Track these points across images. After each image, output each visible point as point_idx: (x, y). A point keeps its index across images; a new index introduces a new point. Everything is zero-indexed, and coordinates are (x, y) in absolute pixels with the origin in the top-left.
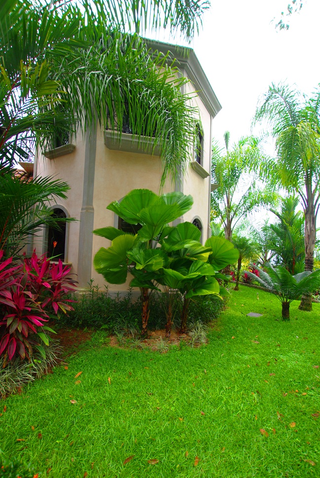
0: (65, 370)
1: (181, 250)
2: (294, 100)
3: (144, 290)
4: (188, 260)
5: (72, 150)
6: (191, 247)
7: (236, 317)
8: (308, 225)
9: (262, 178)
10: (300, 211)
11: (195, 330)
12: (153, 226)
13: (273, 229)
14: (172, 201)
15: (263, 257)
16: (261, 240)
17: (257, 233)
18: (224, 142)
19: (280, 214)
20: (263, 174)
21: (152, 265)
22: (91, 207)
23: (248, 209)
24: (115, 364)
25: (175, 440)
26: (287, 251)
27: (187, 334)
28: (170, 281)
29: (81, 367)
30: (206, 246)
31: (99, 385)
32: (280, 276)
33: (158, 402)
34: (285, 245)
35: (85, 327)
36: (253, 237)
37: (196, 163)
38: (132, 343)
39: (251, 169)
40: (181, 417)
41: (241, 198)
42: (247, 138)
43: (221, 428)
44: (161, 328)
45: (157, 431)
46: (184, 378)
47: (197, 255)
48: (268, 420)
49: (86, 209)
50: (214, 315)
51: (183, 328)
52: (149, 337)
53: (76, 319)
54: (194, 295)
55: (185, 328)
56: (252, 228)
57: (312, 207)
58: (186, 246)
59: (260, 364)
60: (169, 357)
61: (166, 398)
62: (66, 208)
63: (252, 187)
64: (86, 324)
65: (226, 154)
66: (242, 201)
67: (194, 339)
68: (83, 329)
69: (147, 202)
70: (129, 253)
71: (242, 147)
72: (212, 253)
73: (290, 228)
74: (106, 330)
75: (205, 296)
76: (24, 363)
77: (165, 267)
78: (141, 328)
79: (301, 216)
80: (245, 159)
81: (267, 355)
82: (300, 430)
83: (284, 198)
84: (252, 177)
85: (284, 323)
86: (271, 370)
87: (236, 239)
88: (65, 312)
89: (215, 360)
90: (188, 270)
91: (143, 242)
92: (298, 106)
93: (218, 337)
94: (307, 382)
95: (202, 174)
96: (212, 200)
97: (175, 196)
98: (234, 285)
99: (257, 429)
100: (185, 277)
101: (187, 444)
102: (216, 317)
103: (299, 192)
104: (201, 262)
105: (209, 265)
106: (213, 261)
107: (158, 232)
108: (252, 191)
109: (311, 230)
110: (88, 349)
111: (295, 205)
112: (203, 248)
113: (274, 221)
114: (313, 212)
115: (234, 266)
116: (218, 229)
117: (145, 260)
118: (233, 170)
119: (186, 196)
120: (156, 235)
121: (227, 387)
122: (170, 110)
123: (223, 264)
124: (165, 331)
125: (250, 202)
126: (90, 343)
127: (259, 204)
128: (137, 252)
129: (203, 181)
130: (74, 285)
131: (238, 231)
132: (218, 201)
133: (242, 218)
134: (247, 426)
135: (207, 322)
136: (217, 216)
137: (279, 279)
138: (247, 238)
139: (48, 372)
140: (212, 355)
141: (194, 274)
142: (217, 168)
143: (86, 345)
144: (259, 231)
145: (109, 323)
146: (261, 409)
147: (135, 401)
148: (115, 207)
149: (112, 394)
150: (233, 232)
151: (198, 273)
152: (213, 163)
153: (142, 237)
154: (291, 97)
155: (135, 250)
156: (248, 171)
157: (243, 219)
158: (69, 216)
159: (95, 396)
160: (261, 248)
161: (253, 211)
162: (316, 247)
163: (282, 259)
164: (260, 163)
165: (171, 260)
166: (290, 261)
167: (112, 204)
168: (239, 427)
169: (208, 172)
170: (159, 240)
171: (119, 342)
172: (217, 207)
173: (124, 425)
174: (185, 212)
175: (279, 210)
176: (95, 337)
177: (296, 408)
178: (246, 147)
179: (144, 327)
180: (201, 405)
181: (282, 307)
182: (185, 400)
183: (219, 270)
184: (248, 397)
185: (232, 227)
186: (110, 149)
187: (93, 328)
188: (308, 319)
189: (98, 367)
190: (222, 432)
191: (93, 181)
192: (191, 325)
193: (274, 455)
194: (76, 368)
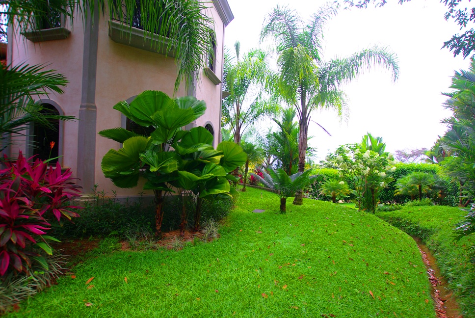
0: (72, 279)
1: (194, 153)
2: (295, 24)
3: (158, 193)
4: (202, 162)
5: (65, 36)
6: (205, 150)
7: (243, 214)
8: (302, 134)
9: (268, 90)
10: (296, 122)
11: (208, 227)
12: (166, 128)
13: (275, 137)
14: (186, 105)
15: (267, 162)
16: (265, 146)
17: (262, 140)
18: (235, 51)
19: (281, 123)
20: (268, 86)
21: (166, 167)
22: (93, 105)
23: (255, 118)
24: (130, 265)
25: (194, 314)
26: (286, 156)
27: (200, 231)
28: (184, 183)
29: (92, 273)
30: (218, 150)
31: (115, 286)
32: (279, 176)
33: (177, 290)
34: (284, 151)
35: (90, 236)
36: (258, 143)
37: (209, 69)
38: (146, 245)
39: (258, 80)
40: (198, 297)
41: (249, 107)
42: (256, 51)
43: (233, 298)
44: (175, 229)
45: (178, 312)
46: (199, 267)
47: (210, 158)
48: (268, 287)
49: (86, 106)
50: (224, 213)
51: (196, 226)
52: (163, 238)
53: (79, 229)
54: (207, 194)
55: (198, 226)
56: (258, 135)
57: (305, 119)
58: (200, 149)
59: (262, 248)
60: (184, 253)
61: (184, 285)
62: (58, 103)
63: (259, 98)
64: (91, 232)
65: (237, 64)
66: (250, 110)
67: (207, 235)
68: (88, 238)
69: (160, 105)
70: (142, 155)
71: (251, 59)
72: (223, 156)
73: (288, 137)
74: (115, 236)
75: (217, 195)
76: (19, 277)
77: (180, 169)
78: (155, 230)
79: (297, 126)
80: (254, 71)
81: (268, 241)
82: (290, 289)
83: (285, 110)
84: (259, 88)
85: (281, 216)
86: (271, 251)
87: (244, 145)
88: (70, 219)
89: (226, 249)
90: (202, 172)
91: (156, 144)
92: (297, 31)
93: (228, 232)
94: (296, 256)
95: (215, 81)
96: (223, 107)
97: (189, 101)
98: (242, 187)
99: (259, 294)
100: (199, 178)
101: (205, 315)
102: (226, 216)
103: (296, 106)
104: (214, 164)
105: (220, 167)
106: (224, 164)
107: (172, 135)
108: (259, 101)
109: (304, 139)
110: (97, 257)
111: (293, 116)
112: (215, 151)
113: (276, 129)
114: (305, 123)
115: (242, 170)
116: (228, 135)
117: (159, 163)
118: (243, 80)
119: (199, 101)
120: (170, 139)
121: (236, 268)
122: (186, 14)
123: (232, 167)
124: (179, 231)
125: (258, 111)
126: (98, 250)
127: (265, 114)
128: (150, 154)
129: (215, 87)
130: (77, 190)
131: (246, 137)
132: (229, 108)
133: (249, 125)
134: (252, 294)
135: (218, 220)
136: (227, 122)
137: (279, 179)
138: (254, 144)
139: (52, 284)
140: (224, 246)
141: (207, 176)
142: (228, 76)
143: (94, 253)
144: (264, 138)
145: (119, 229)
146: (263, 280)
147: (155, 293)
148: (123, 108)
149: (131, 291)
150: (242, 139)
151: (211, 174)
152: (224, 71)
153: (155, 139)
154: (292, 21)
155: (148, 152)
156: (255, 82)
157: (250, 127)
158: (64, 114)
159: (112, 296)
160: (265, 153)
161: (259, 119)
162: (307, 153)
163: (281, 163)
164: (266, 76)
165: (185, 162)
166: (288, 165)
167: (120, 104)
168: (246, 295)
169: (220, 79)
170: (173, 143)
171: (132, 246)
172: (227, 113)
173: (145, 313)
174: (198, 117)
175: (281, 120)
176: (104, 243)
177: (288, 275)
178: (255, 59)
179: (158, 228)
180: (215, 285)
181: (280, 203)
182: (201, 284)
183: (230, 172)
184: (253, 274)
185: (240, 133)
186: (115, 42)
187: (100, 236)
188: (299, 211)
189: (111, 271)
190: (233, 301)
191: (94, 76)
192: (203, 224)
193: (272, 309)
194: (86, 275)
